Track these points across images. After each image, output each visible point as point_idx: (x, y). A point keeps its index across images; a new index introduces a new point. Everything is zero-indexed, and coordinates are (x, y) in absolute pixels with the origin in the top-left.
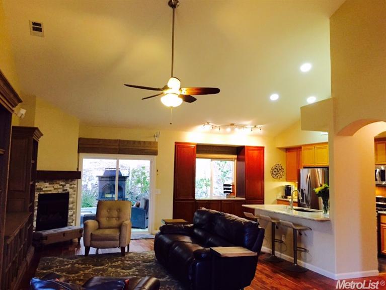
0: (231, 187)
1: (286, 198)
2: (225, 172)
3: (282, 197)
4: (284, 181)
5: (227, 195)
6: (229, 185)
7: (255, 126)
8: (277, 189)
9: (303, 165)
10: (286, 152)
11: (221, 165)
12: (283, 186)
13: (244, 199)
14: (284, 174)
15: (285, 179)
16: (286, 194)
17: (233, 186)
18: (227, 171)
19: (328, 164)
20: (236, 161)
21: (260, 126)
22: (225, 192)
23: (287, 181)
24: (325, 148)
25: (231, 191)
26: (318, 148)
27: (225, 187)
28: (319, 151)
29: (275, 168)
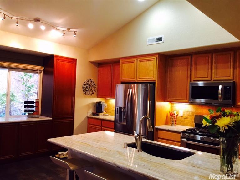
0: (34, 105)
1: (98, 115)
2: (29, 87)
3: (93, 114)
4: (95, 97)
5: (29, 114)
6: (32, 102)
7: (69, 30)
8: (88, 105)
9: (121, 80)
10: (98, 67)
11: (25, 80)
12: (94, 103)
13: (51, 119)
14: (96, 90)
15: (96, 95)
16: (97, 112)
17: (37, 103)
18: (32, 86)
19: (153, 79)
20: (42, 73)
21: (74, 30)
22: (25, 111)
23: (98, 97)
24: (152, 60)
25: (34, 109)
26: (141, 61)
27: (26, 105)
28: (143, 64)
29: (87, 84)
